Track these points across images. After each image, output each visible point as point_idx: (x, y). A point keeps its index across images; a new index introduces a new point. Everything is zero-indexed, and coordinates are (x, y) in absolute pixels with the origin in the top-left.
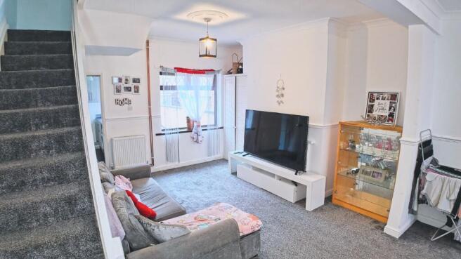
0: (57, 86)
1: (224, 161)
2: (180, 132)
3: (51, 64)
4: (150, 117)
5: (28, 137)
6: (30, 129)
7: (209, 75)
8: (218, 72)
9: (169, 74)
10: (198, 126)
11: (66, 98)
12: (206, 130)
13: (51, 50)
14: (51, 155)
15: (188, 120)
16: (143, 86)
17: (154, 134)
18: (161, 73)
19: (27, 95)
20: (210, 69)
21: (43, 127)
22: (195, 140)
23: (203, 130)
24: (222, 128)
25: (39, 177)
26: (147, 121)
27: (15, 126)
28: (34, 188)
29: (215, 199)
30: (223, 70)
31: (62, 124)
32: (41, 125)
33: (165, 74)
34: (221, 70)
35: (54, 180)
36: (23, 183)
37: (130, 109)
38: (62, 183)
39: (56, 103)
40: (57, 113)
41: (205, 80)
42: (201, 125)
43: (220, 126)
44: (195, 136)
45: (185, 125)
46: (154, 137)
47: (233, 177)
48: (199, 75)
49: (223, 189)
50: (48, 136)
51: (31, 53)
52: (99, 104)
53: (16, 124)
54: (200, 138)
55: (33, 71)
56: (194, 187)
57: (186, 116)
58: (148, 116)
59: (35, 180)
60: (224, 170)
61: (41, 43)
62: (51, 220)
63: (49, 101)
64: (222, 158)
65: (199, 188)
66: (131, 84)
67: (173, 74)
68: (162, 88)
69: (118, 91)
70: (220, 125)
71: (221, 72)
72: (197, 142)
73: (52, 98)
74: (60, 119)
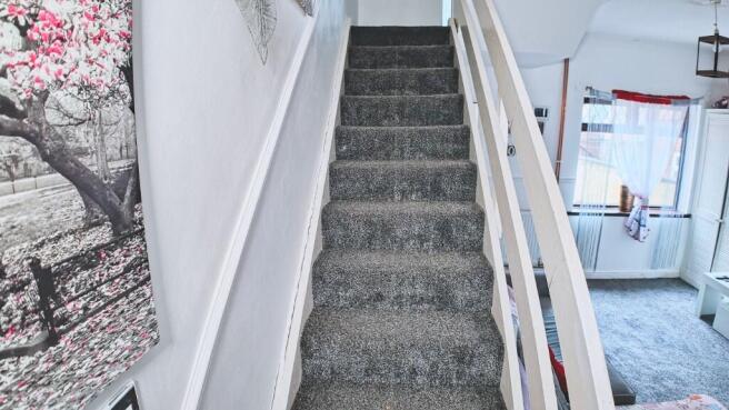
0: (433, 124)
1: (680, 283)
2: (606, 215)
3: (424, 85)
5: (392, 215)
6: (392, 198)
7: (677, 107)
8: (697, 101)
9: (602, 102)
10: (644, 207)
11: (450, 148)
12: (657, 216)
13: (420, 60)
14: (426, 251)
15: (624, 192)
16: (551, 123)
18: (587, 100)
19: (388, 138)
20: (680, 94)
21: (414, 197)
22: (632, 233)
23: (651, 216)
24: (688, 216)
25: (407, 291)
27: (370, 191)
28: (396, 308)
29: (671, 369)
30: (707, 99)
31: (445, 195)
32: (411, 192)
33: (595, 101)
34: (702, 98)
35: (431, 301)
36: (380, 297)
38: (442, 309)
39: (435, 155)
40: (440, 175)
41: (669, 115)
42: (650, 204)
43: (686, 213)
44: (634, 227)
45: (617, 201)
47: (703, 326)
48: (659, 106)
49: (686, 349)
50: (427, 217)
51: (389, 65)
53: (371, 187)
54: (643, 232)
55: (395, 96)
56: (627, 330)
57: (621, 184)
59: (400, 296)
60: (685, 306)
61: (406, 47)
62: (420, 380)
63: (421, 150)
64: (676, 276)
65: (635, 333)
67: (609, 103)
68: (585, 127)
70: (684, 210)
71: (701, 101)
72: (636, 237)
73: (429, 147)
74: (443, 186)
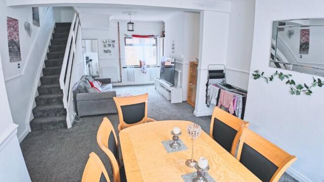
2: (135, 67)
4: (120, 59)
9: (129, 38)
10: (145, 65)
12: (149, 67)
15: (140, 62)
16: (116, 44)
17: (122, 67)
18: (125, 38)
20: (151, 35)
22: (142, 72)
23: (147, 67)
24: (159, 66)
26: (118, 61)
33: (127, 38)
37: (110, 55)
42: (147, 64)
44: (143, 70)
46: (122, 68)
52: (97, 53)
54: (145, 71)
58: (118, 58)
66: (111, 43)
67: (131, 38)
69: (105, 46)
